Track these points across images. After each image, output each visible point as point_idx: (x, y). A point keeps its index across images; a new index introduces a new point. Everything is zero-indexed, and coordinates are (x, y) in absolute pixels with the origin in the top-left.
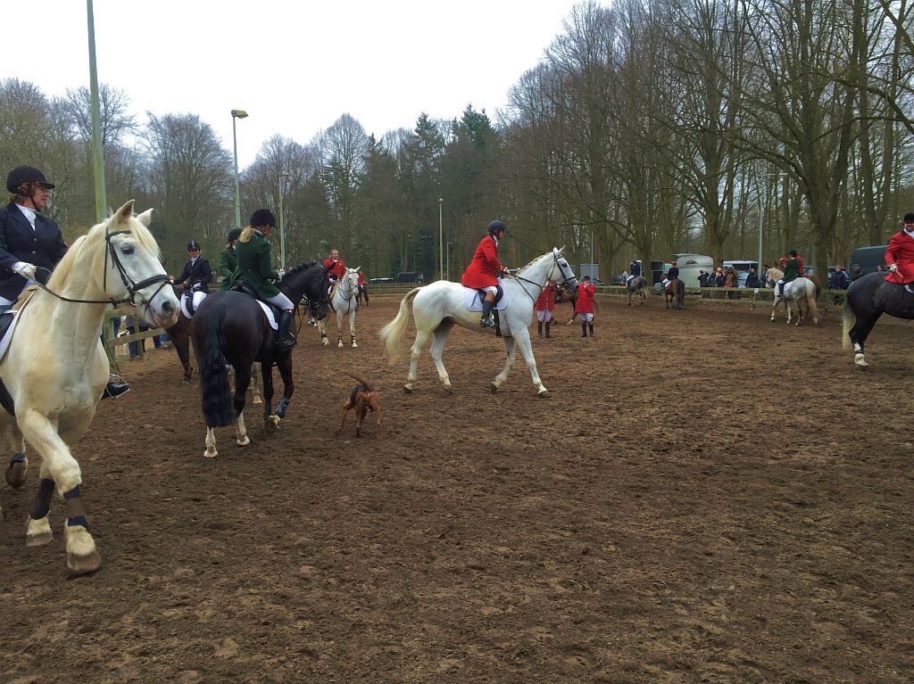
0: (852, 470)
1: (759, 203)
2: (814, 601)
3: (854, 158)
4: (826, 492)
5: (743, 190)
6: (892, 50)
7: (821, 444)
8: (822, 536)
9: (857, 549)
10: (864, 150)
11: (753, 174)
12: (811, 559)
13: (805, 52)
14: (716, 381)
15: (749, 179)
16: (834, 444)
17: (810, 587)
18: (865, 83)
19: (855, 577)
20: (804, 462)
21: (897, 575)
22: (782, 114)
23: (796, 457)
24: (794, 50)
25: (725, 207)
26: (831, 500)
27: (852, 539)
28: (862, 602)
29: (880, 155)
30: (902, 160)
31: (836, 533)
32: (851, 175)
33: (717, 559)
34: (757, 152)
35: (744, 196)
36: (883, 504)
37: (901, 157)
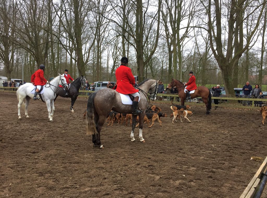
0: (49, 140)
1: (22, 62)
2: (37, 181)
3: (49, 52)
4: (41, 148)
5: (17, 57)
6: (58, 24)
7: (40, 133)
8: (40, 161)
9: (50, 163)
10: (52, 51)
11: (20, 53)
12: (37, 169)
13: (35, 19)
14: (8, 117)
15: (19, 54)
16: (44, 133)
17: (36, 178)
18: (52, 32)
19: (49, 171)
20: (35, 140)
21: (60, 168)
22: (29, 36)
23: (33, 138)
24: (32, 18)
25: (11, 62)
26: (43, 150)
27: (48, 160)
28: (50, 178)
29: (56, 53)
30: (62, 55)
31: (44, 159)
32: (49, 57)
33: (5, 176)
34: (21, 46)
35: (18, 59)
36: (57, 148)
37: (62, 54)
